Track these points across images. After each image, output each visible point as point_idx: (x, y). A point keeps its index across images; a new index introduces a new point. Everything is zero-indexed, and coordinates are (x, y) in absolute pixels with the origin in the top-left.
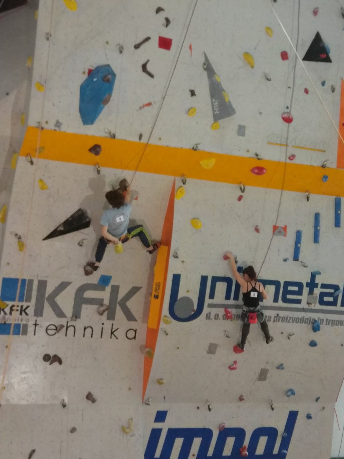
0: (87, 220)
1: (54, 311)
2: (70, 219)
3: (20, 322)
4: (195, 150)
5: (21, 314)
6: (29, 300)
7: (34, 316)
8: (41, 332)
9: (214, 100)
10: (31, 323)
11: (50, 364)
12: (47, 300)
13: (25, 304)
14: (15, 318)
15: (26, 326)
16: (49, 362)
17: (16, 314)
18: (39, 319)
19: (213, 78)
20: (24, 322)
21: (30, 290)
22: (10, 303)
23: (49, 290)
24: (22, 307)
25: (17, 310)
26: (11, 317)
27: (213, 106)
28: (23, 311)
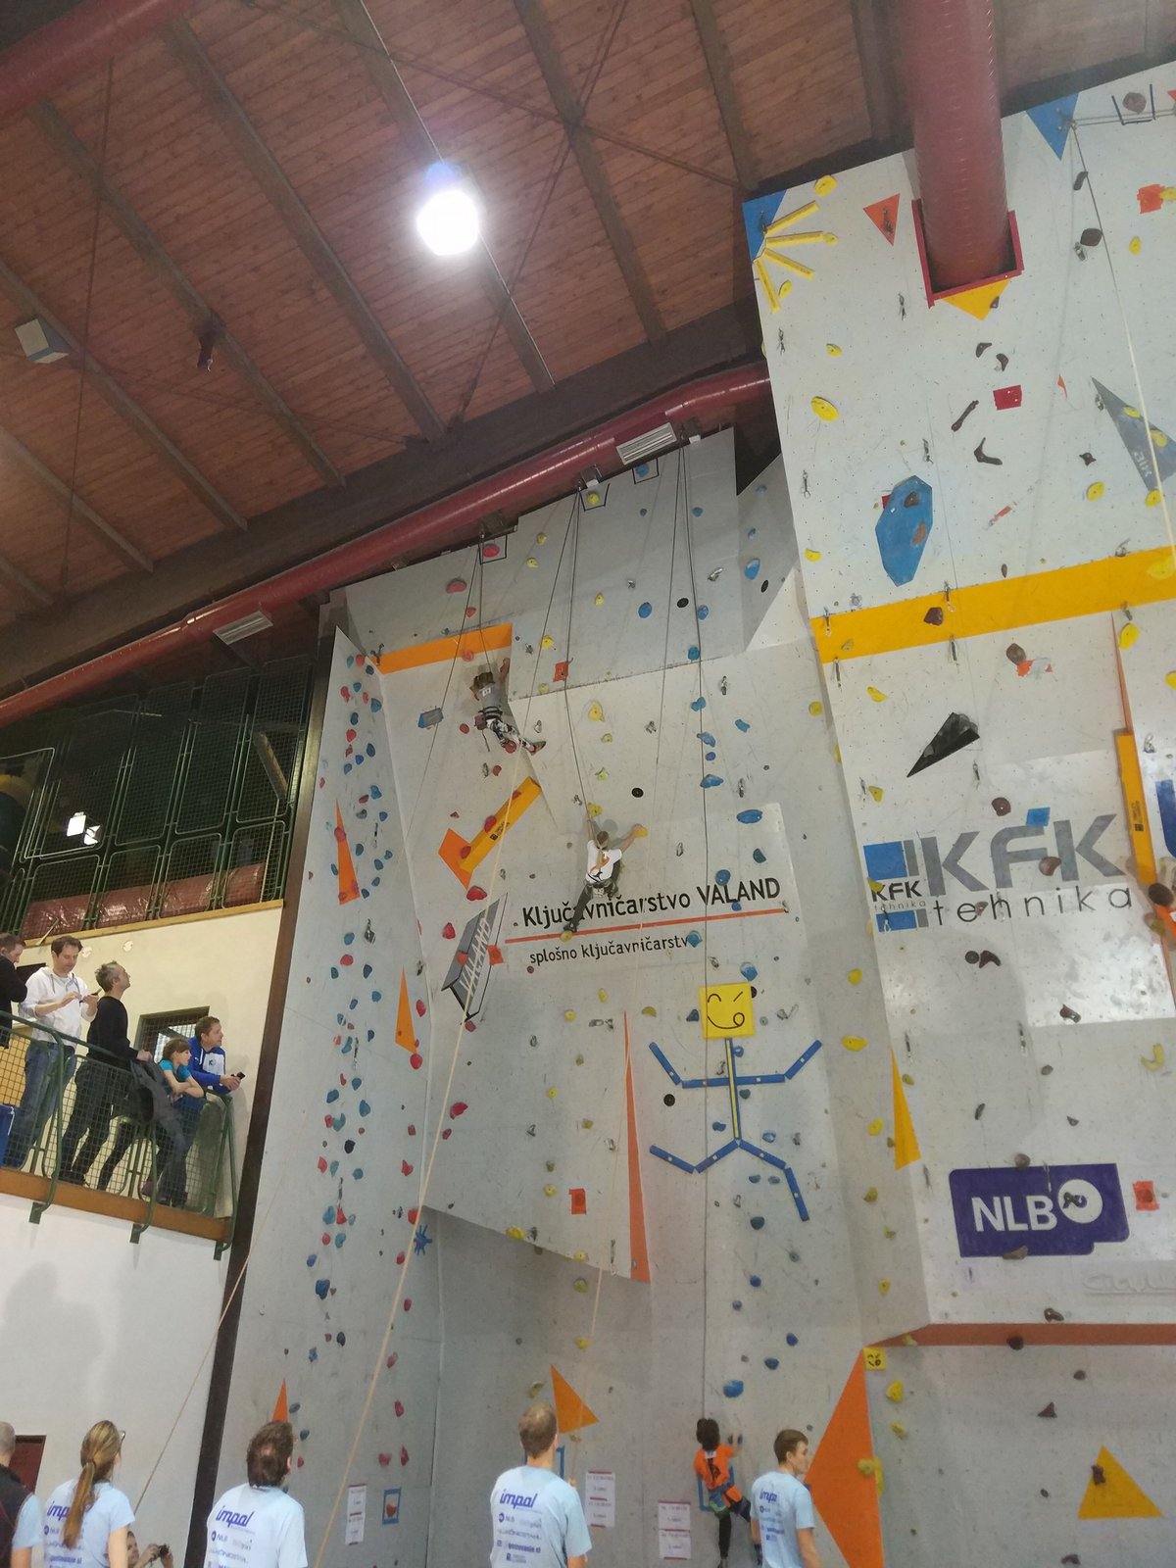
0: (966, 729)
1: (962, 882)
2: (941, 734)
3: (910, 908)
4: (1123, 555)
5: (909, 896)
6: (915, 871)
7: (932, 895)
8: (951, 919)
9: (1136, 454)
10: (930, 908)
11: (981, 966)
12: (945, 868)
13: (911, 880)
14: (901, 902)
15: (922, 913)
16: (978, 963)
17: (901, 897)
18: (941, 899)
19: (1123, 416)
20: (919, 907)
21: (912, 857)
22: (888, 882)
23: (944, 851)
24: (907, 884)
25: (901, 891)
26: (895, 903)
27: (1137, 464)
28: (911, 890)
